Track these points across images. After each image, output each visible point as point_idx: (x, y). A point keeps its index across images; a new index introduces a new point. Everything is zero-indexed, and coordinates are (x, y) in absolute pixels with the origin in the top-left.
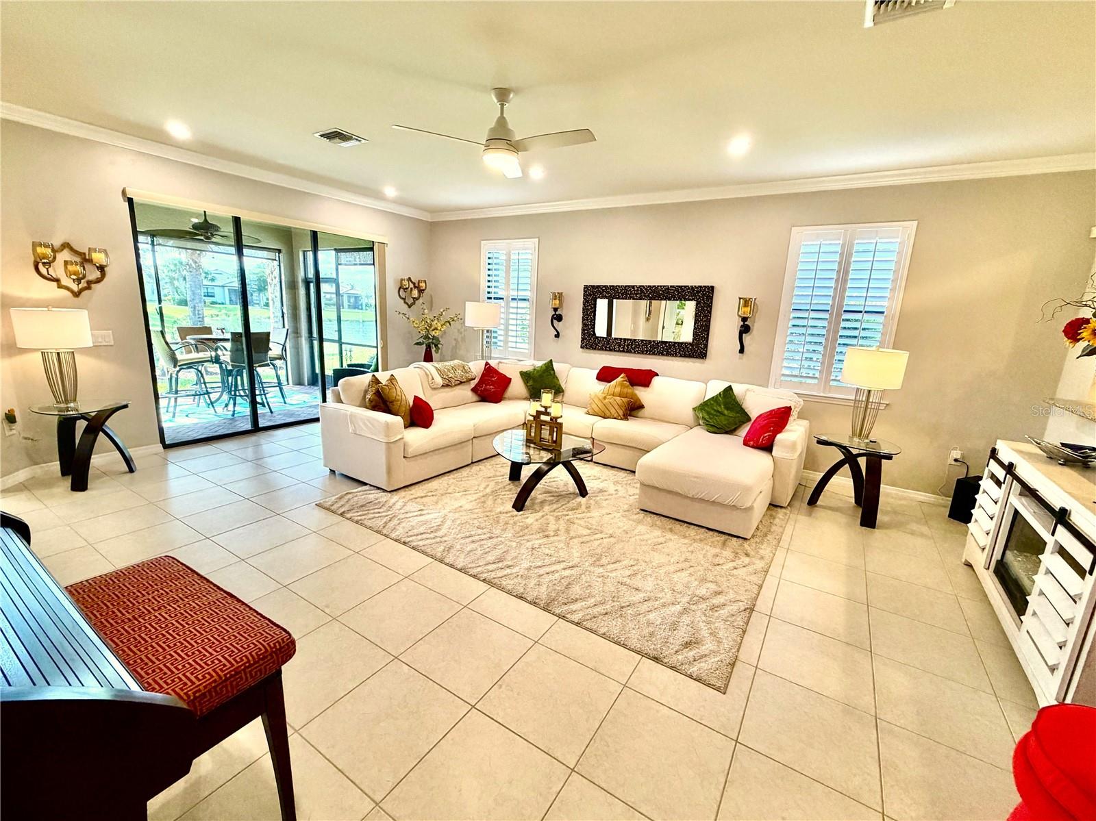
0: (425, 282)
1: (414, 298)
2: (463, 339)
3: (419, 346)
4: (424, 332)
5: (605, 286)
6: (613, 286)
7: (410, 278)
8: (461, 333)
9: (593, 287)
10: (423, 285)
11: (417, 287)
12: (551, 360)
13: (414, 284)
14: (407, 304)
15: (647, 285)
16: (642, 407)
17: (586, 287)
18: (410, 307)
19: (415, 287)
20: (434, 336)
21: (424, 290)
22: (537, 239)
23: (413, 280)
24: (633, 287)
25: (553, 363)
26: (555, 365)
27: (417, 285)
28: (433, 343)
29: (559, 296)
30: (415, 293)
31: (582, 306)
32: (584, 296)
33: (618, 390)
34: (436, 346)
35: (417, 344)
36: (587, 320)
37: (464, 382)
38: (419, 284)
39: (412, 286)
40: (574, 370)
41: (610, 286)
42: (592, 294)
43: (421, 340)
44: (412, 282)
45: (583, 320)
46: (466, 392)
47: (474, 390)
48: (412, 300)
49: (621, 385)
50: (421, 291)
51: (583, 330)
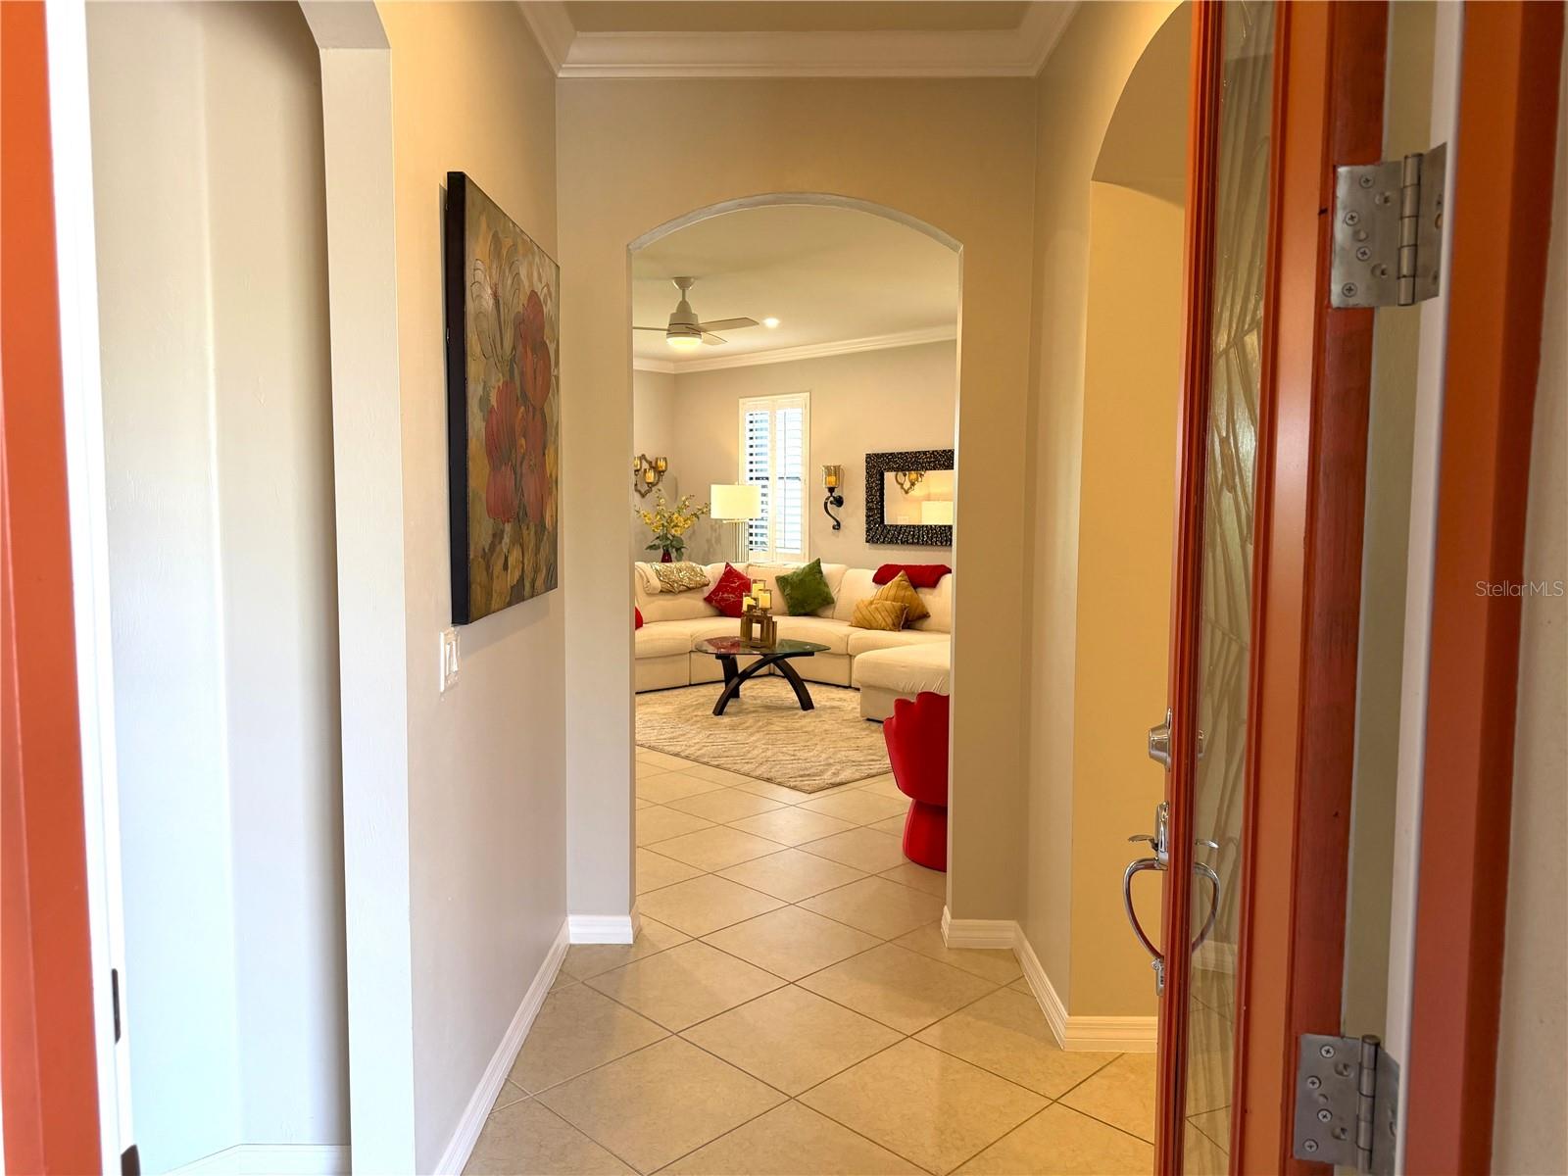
0: (665, 459)
1: (648, 483)
2: (718, 540)
3: (652, 551)
4: (660, 532)
5: (891, 454)
6: (901, 453)
7: (643, 455)
8: (715, 530)
9: (877, 455)
10: (662, 464)
11: (654, 467)
12: (819, 559)
13: (650, 463)
14: (639, 492)
15: (942, 449)
16: (925, 616)
17: (869, 456)
18: (643, 496)
19: (651, 467)
20: (673, 536)
21: (663, 472)
22: (808, 394)
23: (648, 458)
24: (925, 453)
25: (822, 564)
26: (824, 567)
27: (654, 465)
28: (673, 547)
29: (835, 471)
30: (651, 476)
31: (865, 482)
32: (867, 469)
33: (892, 593)
34: (678, 550)
35: (651, 547)
36: (872, 502)
37: (693, 589)
38: (656, 462)
39: (645, 465)
40: (852, 572)
41: (898, 454)
42: (879, 465)
43: (657, 542)
44: (646, 460)
45: (868, 502)
46: (696, 602)
47: (708, 600)
48: (645, 488)
49: (898, 586)
50: (660, 473)
51: (868, 516)
